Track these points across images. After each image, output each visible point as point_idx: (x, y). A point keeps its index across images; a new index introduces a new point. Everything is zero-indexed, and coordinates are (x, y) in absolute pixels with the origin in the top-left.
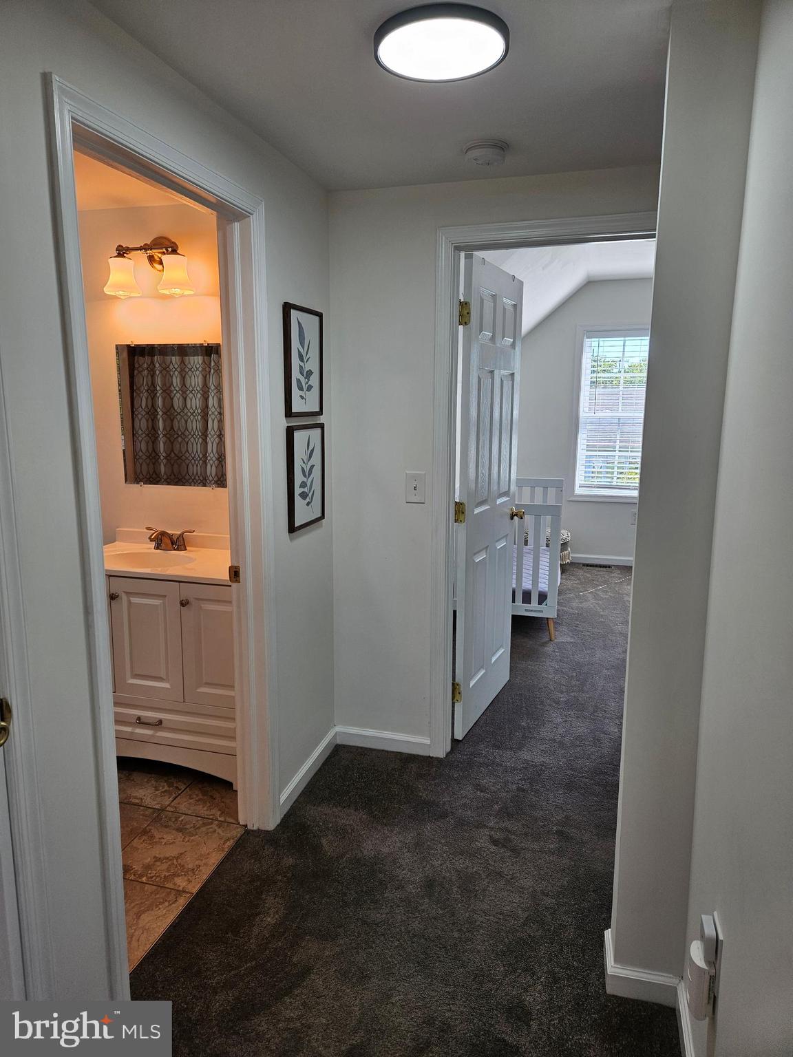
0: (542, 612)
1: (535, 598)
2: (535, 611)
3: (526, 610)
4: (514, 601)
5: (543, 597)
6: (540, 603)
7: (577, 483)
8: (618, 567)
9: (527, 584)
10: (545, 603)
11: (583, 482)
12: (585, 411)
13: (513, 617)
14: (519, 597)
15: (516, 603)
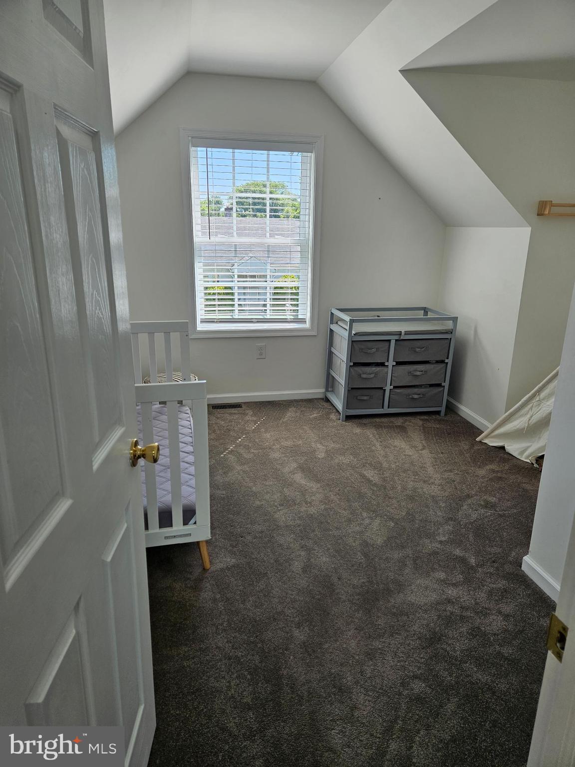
0: (190, 535)
1: (177, 516)
2: (180, 536)
3: (166, 538)
4: (147, 528)
5: (189, 514)
6: (186, 522)
7: (199, 318)
8: (249, 404)
9: (164, 497)
10: (192, 521)
11: (203, 317)
12: (199, 237)
13: (150, 551)
14: (154, 519)
15: (150, 531)
